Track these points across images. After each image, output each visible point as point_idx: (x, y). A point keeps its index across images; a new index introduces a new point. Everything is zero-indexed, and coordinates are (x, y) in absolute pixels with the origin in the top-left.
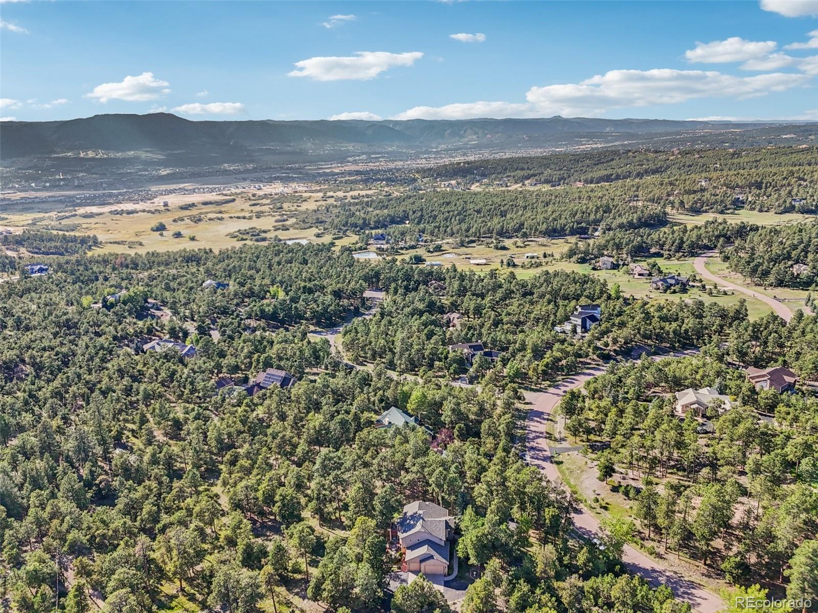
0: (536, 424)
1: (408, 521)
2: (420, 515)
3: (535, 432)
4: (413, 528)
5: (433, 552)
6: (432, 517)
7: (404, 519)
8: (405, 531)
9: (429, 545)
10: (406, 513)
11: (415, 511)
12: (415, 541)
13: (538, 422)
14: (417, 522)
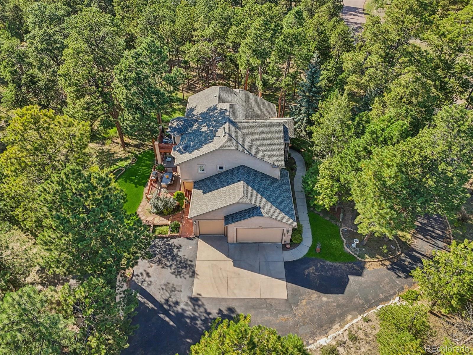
0: (352, 17)
1: (195, 127)
2: (223, 112)
3: (356, 23)
4: (206, 142)
5: (259, 200)
6: (249, 117)
7: (188, 122)
8: (187, 149)
9: (248, 182)
10: (192, 110)
11: (211, 105)
12: (211, 169)
13: (354, 15)
14: (217, 127)
